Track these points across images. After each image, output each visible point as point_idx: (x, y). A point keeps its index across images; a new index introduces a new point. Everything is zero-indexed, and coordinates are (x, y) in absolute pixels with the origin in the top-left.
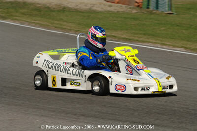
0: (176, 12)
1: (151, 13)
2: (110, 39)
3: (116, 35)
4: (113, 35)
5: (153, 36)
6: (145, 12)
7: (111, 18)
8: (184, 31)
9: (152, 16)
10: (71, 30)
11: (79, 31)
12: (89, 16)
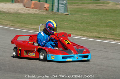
0: (70, 13)
1: (55, 14)
2: (34, 30)
3: (37, 28)
4: (35, 28)
5: (61, 28)
6: (51, 14)
7: (32, 17)
8: (80, 25)
9: (57, 16)
10: (8, 25)
11: (13, 25)
12: (17, 16)
